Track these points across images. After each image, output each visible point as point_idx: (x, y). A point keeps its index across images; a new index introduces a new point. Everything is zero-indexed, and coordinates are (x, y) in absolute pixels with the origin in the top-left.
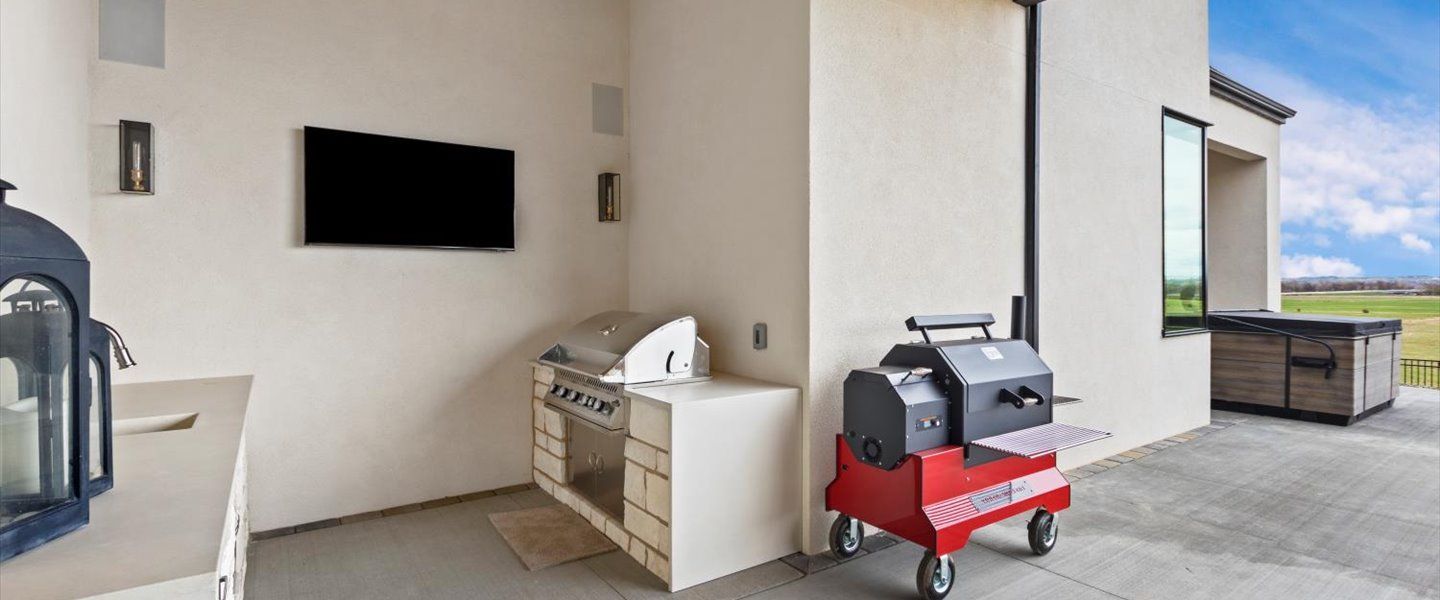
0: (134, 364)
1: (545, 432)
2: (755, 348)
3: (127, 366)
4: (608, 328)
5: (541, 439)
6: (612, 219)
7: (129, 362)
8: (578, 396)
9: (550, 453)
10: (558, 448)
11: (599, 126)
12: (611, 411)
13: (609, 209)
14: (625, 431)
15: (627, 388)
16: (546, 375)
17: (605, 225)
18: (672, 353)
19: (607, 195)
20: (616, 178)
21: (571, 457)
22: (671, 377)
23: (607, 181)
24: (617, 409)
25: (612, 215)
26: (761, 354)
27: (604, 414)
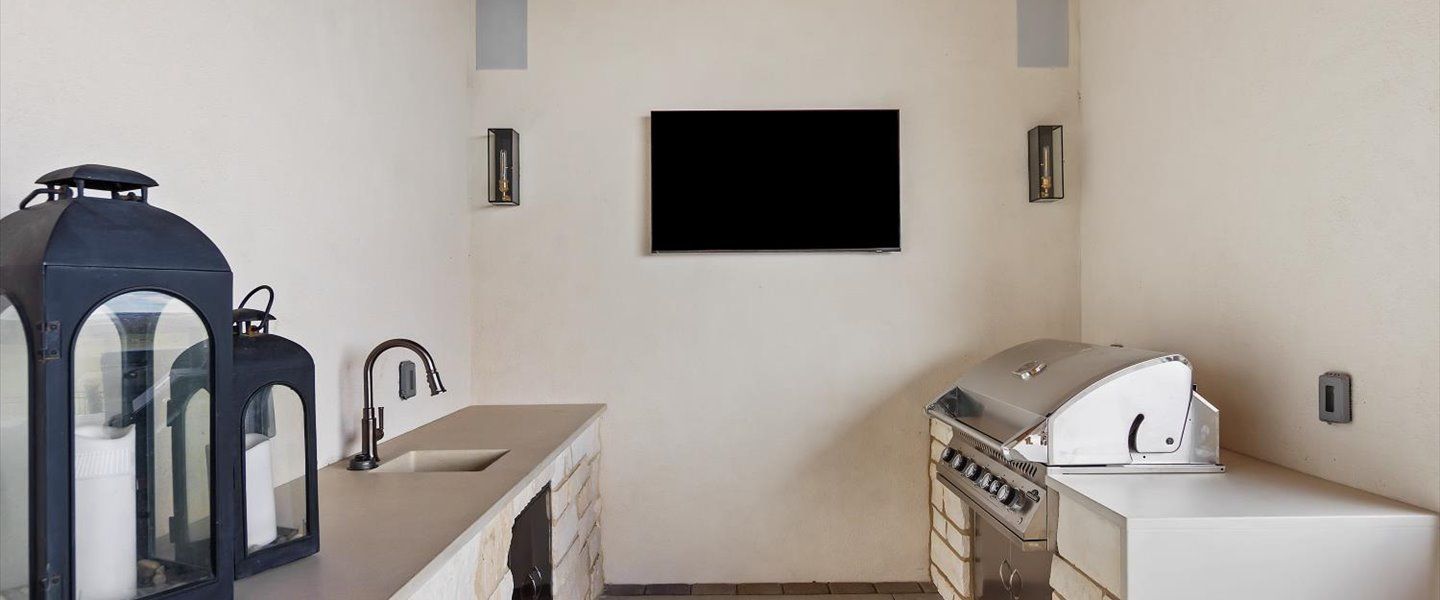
0: (443, 390)
1: (943, 514)
2: (1321, 419)
3: (438, 393)
4: (1029, 367)
5: (939, 522)
6: (1051, 196)
7: (439, 389)
8: (979, 472)
9: (949, 546)
10: (960, 543)
11: (1030, 56)
12: (1026, 507)
13: (1046, 182)
14: (1050, 545)
15: (1053, 474)
16: (944, 431)
17: (1042, 208)
18: (1140, 418)
19: (1041, 160)
20: (1056, 133)
21: (978, 560)
22: (1137, 458)
23: (1042, 137)
24: (1036, 506)
25: (1051, 190)
26: (1338, 433)
27: (1014, 510)
